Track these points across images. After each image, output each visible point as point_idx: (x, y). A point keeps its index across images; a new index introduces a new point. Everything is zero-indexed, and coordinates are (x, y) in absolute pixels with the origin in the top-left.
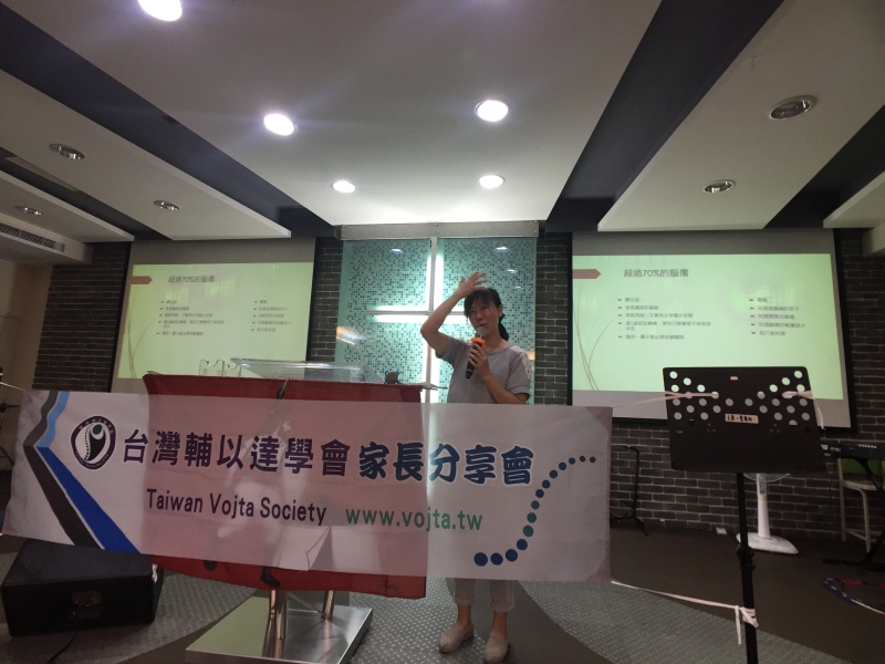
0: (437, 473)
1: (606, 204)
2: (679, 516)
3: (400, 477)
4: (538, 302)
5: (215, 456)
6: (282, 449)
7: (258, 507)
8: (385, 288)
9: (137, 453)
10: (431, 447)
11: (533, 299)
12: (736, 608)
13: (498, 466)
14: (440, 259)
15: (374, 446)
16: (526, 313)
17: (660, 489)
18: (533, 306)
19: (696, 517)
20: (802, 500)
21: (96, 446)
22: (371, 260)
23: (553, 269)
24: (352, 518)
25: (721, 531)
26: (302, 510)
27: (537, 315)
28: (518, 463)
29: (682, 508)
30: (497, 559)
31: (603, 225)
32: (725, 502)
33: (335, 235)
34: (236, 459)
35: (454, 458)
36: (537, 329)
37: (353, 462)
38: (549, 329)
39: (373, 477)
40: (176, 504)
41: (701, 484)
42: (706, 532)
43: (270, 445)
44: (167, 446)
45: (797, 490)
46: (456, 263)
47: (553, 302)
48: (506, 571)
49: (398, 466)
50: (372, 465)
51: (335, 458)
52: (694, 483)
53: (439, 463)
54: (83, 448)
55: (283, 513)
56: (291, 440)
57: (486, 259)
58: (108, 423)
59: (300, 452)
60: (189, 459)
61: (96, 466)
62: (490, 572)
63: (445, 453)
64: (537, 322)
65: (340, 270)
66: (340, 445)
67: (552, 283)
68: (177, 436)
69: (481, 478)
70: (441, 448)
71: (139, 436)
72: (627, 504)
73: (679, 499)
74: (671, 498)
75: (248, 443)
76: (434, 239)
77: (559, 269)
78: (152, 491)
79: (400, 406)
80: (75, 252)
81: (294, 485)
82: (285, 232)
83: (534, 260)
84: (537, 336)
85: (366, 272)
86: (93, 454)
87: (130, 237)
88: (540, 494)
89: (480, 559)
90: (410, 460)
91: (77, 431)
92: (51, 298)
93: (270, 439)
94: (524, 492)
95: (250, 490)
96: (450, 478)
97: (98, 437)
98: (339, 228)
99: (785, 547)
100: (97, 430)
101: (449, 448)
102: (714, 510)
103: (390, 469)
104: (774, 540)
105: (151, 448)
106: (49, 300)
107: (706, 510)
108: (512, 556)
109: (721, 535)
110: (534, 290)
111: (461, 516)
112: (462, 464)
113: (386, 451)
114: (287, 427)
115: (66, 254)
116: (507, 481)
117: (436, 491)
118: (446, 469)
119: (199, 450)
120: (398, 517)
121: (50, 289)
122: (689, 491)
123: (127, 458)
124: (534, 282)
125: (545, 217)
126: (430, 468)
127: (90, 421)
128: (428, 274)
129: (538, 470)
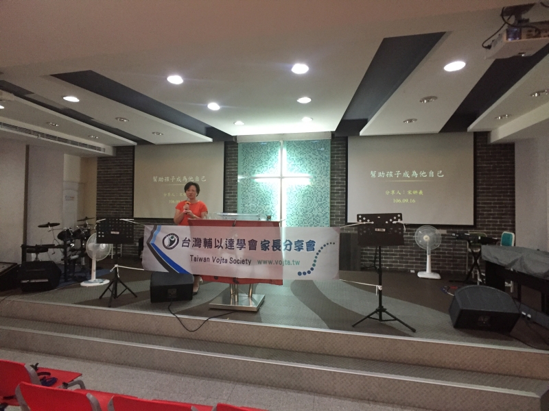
0: (286, 249)
1: (364, 122)
2: (395, 266)
3: (274, 250)
4: (331, 170)
5: (213, 245)
6: (236, 242)
7: (229, 260)
8: (259, 165)
9: (187, 244)
10: (283, 241)
11: (329, 168)
12: (377, 286)
13: (305, 246)
14: (285, 150)
15: (265, 241)
16: (326, 175)
17: (387, 254)
18: (329, 172)
19: (402, 266)
20: (450, 257)
21: (172, 242)
22: (251, 151)
23: (339, 154)
24: (260, 262)
25: (412, 271)
26: (243, 261)
27: (331, 176)
28: (311, 245)
29: (397, 262)
30: (305, 273)
31: (361, 133)
32: (416, 259)
33: (234, 140)
34: (221, 246)
35: (291, 244)
36: (331, 183)
37: (259, 246)
38: (337, 183)
39: (265, 250)
40: (201, 260)
41: (405, 252)
42: (406, 272)
43: (231, 241)
44: (197, 242)
45: (448, 253)
46: (293, 152)
47: (339, 170)
48: (307, 277)
49: (273, 247)
50: (265, 247)
51: (253, 245)
52: (402, 251)
53: (286, 245)
54: (167, 242)
55: (237, 262)
56: (238, 240)
57: (307, 150)
58: (176, 236)
59: (241, 243)
60: (205, 246)
61: (171, 248)
62: (303, 277)
63: (288, 243)
64: (331, 179)
65: (237, 156)
66: (254, 241)
67: (338, 160)
68: (200, 239)
69: (299, 250)
70: (286, 241)
71: (187, 239)
72: (371, 261)
73: (395, 258)
74: (392, 258)
75: (224, 241)
76: (281, 142)
77: (341, 154)
78: (192, 256)
79: (273, 228)
80: (109, 152)
81: (240, 254)
82: (210, 140)
83: (330, 149)
84: (331, 186)
85: (250, 158)
86: (171, 245)
87: (135, 144)
88: (317, 254)
89: (300, 274)
90: (277, 245)
91: (165, 238)
92: (99, 173)
93: (231, 239)
94: (313, 253)
95: (226, 255)
96: (290, 250)
97: (173, 240)
98: (236, 137)
99: (437, 276)
100: (172, 237)
101: (290, 241)
102: (410, 263)
103: (270, 248)
104: (432, 274)
105: (191, 243)
106: (98, 174)
107: (407, 263)
108: (309, 272)
109: (413, 273)
110: (329, 164)
111: (293, 261)
112: (293, 246)
113: (269, 242)
114: (236, 236)
115: (106, 153)
116: (307, 250)
117: (286, 254)
118: (288, 247)
119: (208, 243)
120: (274, 262)
121: (98, 169)
122: (400, 255)
123: (183, 246)
124: (329, 160)
125: (334, 130)
126: (283, 247)
127: (169, 235)
128: (279, 157)
129: (317, 247)
